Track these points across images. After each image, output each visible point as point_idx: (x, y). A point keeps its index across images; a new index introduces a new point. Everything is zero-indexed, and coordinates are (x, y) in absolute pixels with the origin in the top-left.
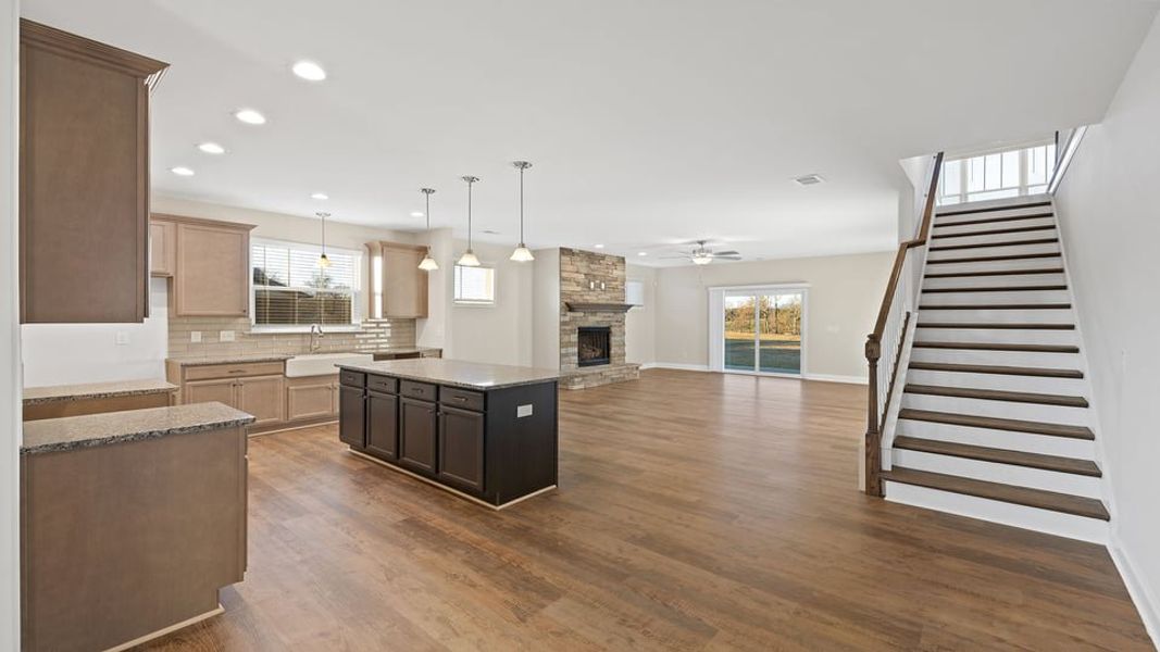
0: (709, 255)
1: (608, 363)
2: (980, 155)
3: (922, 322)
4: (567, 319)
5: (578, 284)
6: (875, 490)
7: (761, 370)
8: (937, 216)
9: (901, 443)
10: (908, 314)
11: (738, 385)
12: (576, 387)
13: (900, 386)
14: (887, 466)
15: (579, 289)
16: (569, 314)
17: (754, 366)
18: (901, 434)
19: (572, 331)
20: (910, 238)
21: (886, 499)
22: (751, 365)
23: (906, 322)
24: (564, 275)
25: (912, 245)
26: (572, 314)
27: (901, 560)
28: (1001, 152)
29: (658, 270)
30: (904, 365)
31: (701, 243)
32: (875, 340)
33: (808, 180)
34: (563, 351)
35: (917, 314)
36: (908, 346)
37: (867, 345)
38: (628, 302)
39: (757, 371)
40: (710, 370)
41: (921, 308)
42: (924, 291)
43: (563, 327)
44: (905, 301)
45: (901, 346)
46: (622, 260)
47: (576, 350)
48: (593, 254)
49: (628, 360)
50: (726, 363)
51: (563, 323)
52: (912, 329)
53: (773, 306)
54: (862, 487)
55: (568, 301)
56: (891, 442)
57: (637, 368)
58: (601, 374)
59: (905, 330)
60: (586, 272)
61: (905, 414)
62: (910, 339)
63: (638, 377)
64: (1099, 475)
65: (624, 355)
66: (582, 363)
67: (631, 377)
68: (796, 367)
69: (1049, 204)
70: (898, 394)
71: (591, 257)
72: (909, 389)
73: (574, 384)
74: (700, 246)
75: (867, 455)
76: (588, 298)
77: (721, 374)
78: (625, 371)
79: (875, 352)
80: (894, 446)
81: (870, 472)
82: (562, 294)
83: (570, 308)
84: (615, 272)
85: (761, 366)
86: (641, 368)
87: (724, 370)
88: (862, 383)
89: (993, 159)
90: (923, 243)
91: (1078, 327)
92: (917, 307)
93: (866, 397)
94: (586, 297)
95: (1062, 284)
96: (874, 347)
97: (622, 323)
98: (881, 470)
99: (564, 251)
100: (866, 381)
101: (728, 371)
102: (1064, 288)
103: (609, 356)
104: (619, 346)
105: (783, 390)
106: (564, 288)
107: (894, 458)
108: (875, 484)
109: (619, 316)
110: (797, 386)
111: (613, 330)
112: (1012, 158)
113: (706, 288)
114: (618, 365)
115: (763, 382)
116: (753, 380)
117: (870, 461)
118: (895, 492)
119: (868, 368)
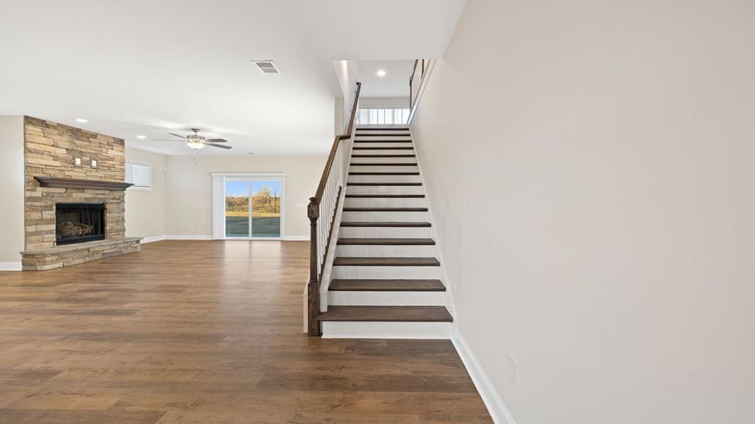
0: (202, 141)
1: (103, 238)
2: (375, 108)
3: (348, 194)
4: (34, 194)
5: (56, 158)
6: (315, 331)
7: (253, 236)
8: (357, 129)
9: (336, 285)
10: (340, 187)
11: (236, 249)
12: (45, 268)
13: (334, 240)
14: (324, 309)
15: (57, 163)
16: (40, 188)
17: (248, 233)
18: (334, 278)
19: (48, 208)
20: (342, 133)
21: (323, 337)
22: (246, 233)
23: (339, 193)
24: (30, 146)
25: (343, 138)
26: (45, 190)
27: (329, 416)
28: (384, 108)
29: (167, 157)
30: (337, 224)
31: (195, 130)
32: (315, 202)
33: (266, 66)
34: (32, 229)
35: (345, 188)
36: (340, 211)
37: (309, 206)
38: (126, 181)
39: (250, 237)
40: (214, 239)
41: (349, 184)
42: (350, 174)
43: (29, 203)
44: (338, 178)
45: (335, 210)
46: (121, 142)
47: (53, 227)
48: (79, 130)
49: (128, 234)
50: (227, 233)
51: (27, 199)
52: (342, 198)
53: (273, 196)
54: (306, 330)
55: (39, 175)
56: (327, 287)
57: (138, 242)
58: (88, 249)
59: (338, 199)
60: (68, 145)
61: (338, 262)
62: (341, 205)
63: (139, 250)
64: (444, 290)
65: (124, 230)
66: (62, 239)
67: (129, 250)
68: (277, 233)
69: (408, 129)
70: (333, 246)
71: (76, 133)
72: (341, 242)
73: (45, 263)
74: (194, 133)
75: (309, 301)
76: (71, 173)
77: (222, 241)
78: (121, 246)
79: (315, 211)
80: (330, 289)
81: (312, 316)
82: (27, 167)
83: (42, 183)
84: (110, 151)
85: (253, 233)
86: (142, 242)
87: (225, 238)
88: (306, 240)
89: (381, 111)
90: (349, 137)
91: (426, 196)
92: (346, 184)
93: (309, 251)
94: (67, 173)
95: (416, 172)
96: (314, 208)
97: (121, 201)
98: (320, 313)
99: (29, 120)
100: (308, 238)
101: (255, 238)
102: (418, 174)
103: (103, 231)
104: (117, 222)
105: (269, 249)
106: (30, 160)
107: (330, 298)
108: (315, 326)
109: (117, 194)
110: (278, 246)
111: (108, 206)
112: (389, 111)
113: (210, 174)
114: (115, 240)
115: (255, 245)
116: (247, 244)
117: (311, 305)
118: (330, 330)
119: (310, 226)
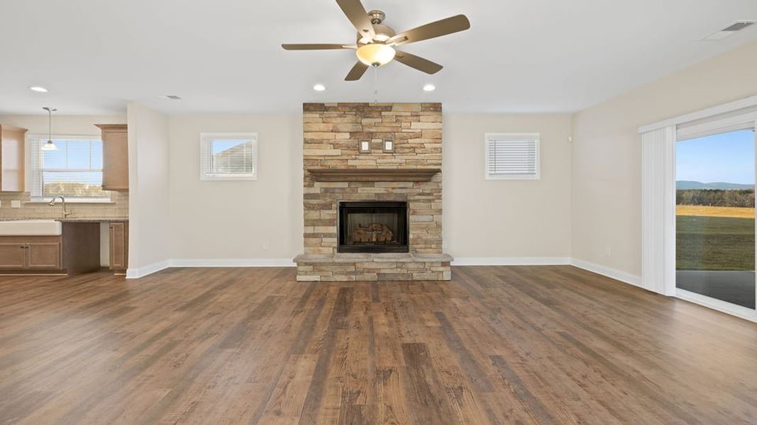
1: (407, 251)
4: (314, 190)
15: (338, 152)
16: (320, 184)
19: (328, 207)
24: (310, 136)
26: (324, 185)
34: (311, 230)
40: (645, 286)
43: (307, 201)
46: (436, 107)
47: (336, 230)
48: (366, 105)
51: (307, 197)
55: (316, 168)
57: (446, 264)
60: (351, 128)
66: (346, 247)
67: (425, 276)
71: (362, 109)
76: (357, 162)
82: (307, 160)
84: (415, 125)
94: (351, 163)
97: (435, 196)
103: (406, 241)
104: (428, 229)
106: (309, 152)
109: (425, 186)
111: (412, 206)
113: (637, 130)
